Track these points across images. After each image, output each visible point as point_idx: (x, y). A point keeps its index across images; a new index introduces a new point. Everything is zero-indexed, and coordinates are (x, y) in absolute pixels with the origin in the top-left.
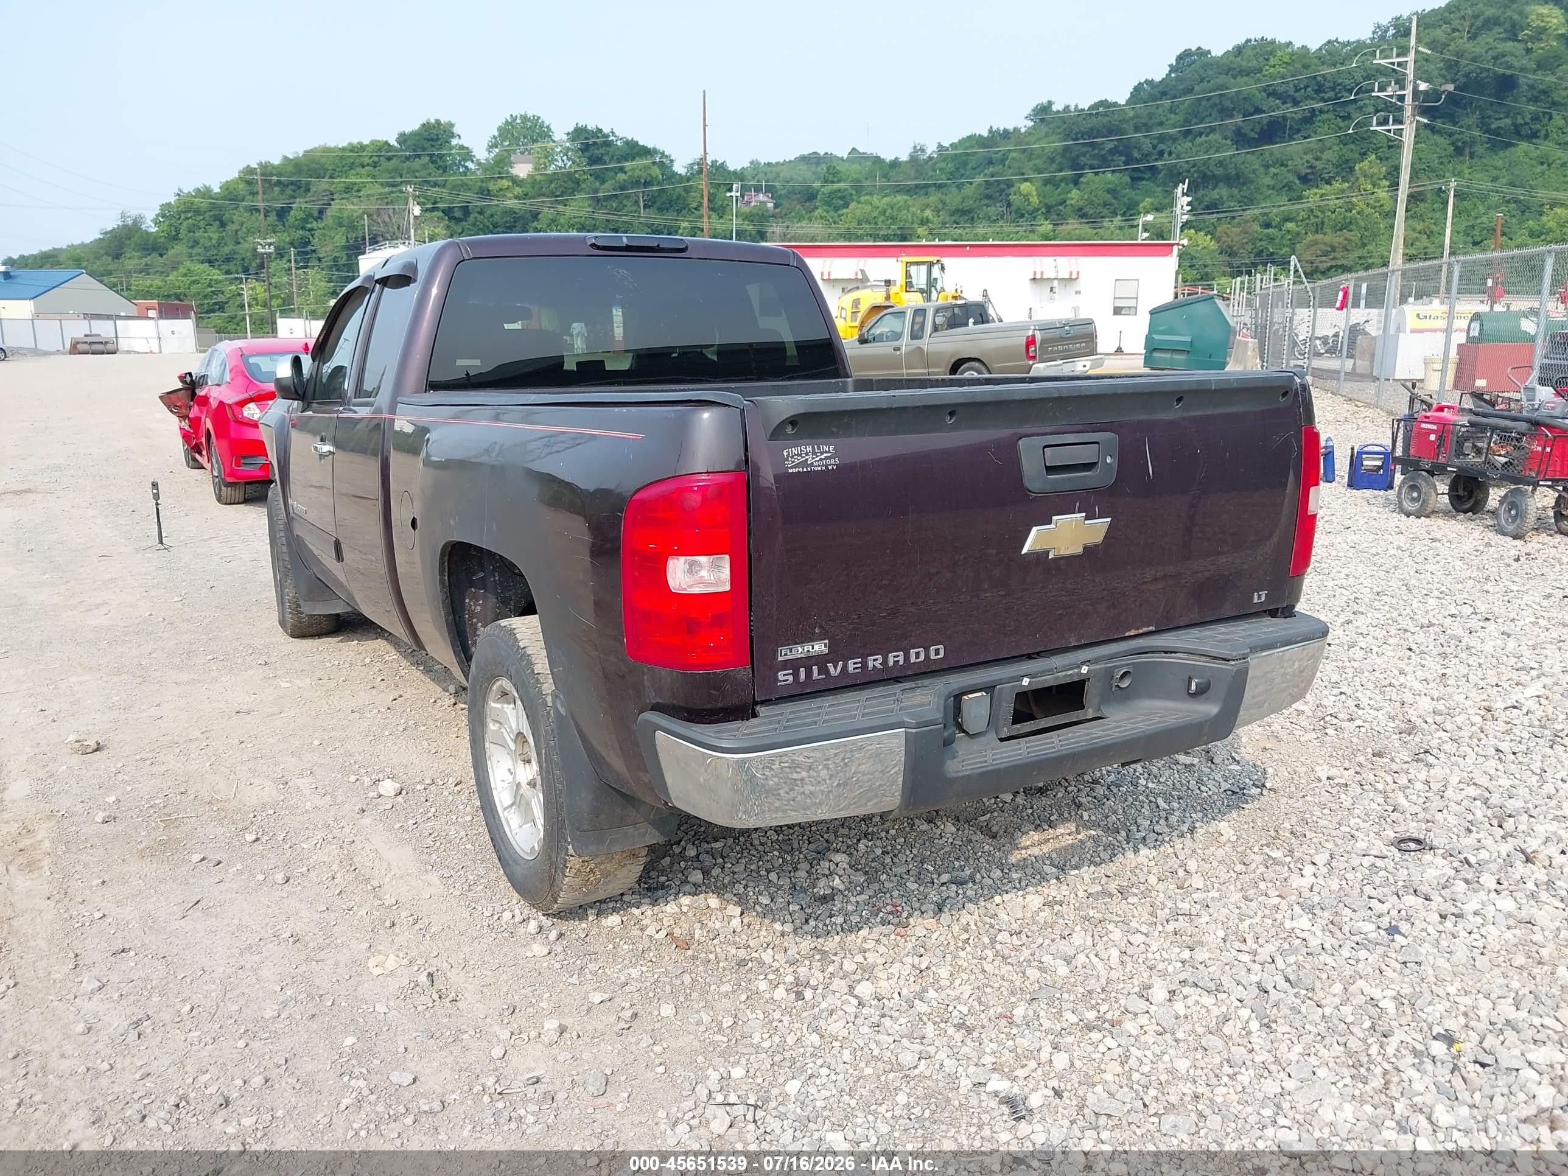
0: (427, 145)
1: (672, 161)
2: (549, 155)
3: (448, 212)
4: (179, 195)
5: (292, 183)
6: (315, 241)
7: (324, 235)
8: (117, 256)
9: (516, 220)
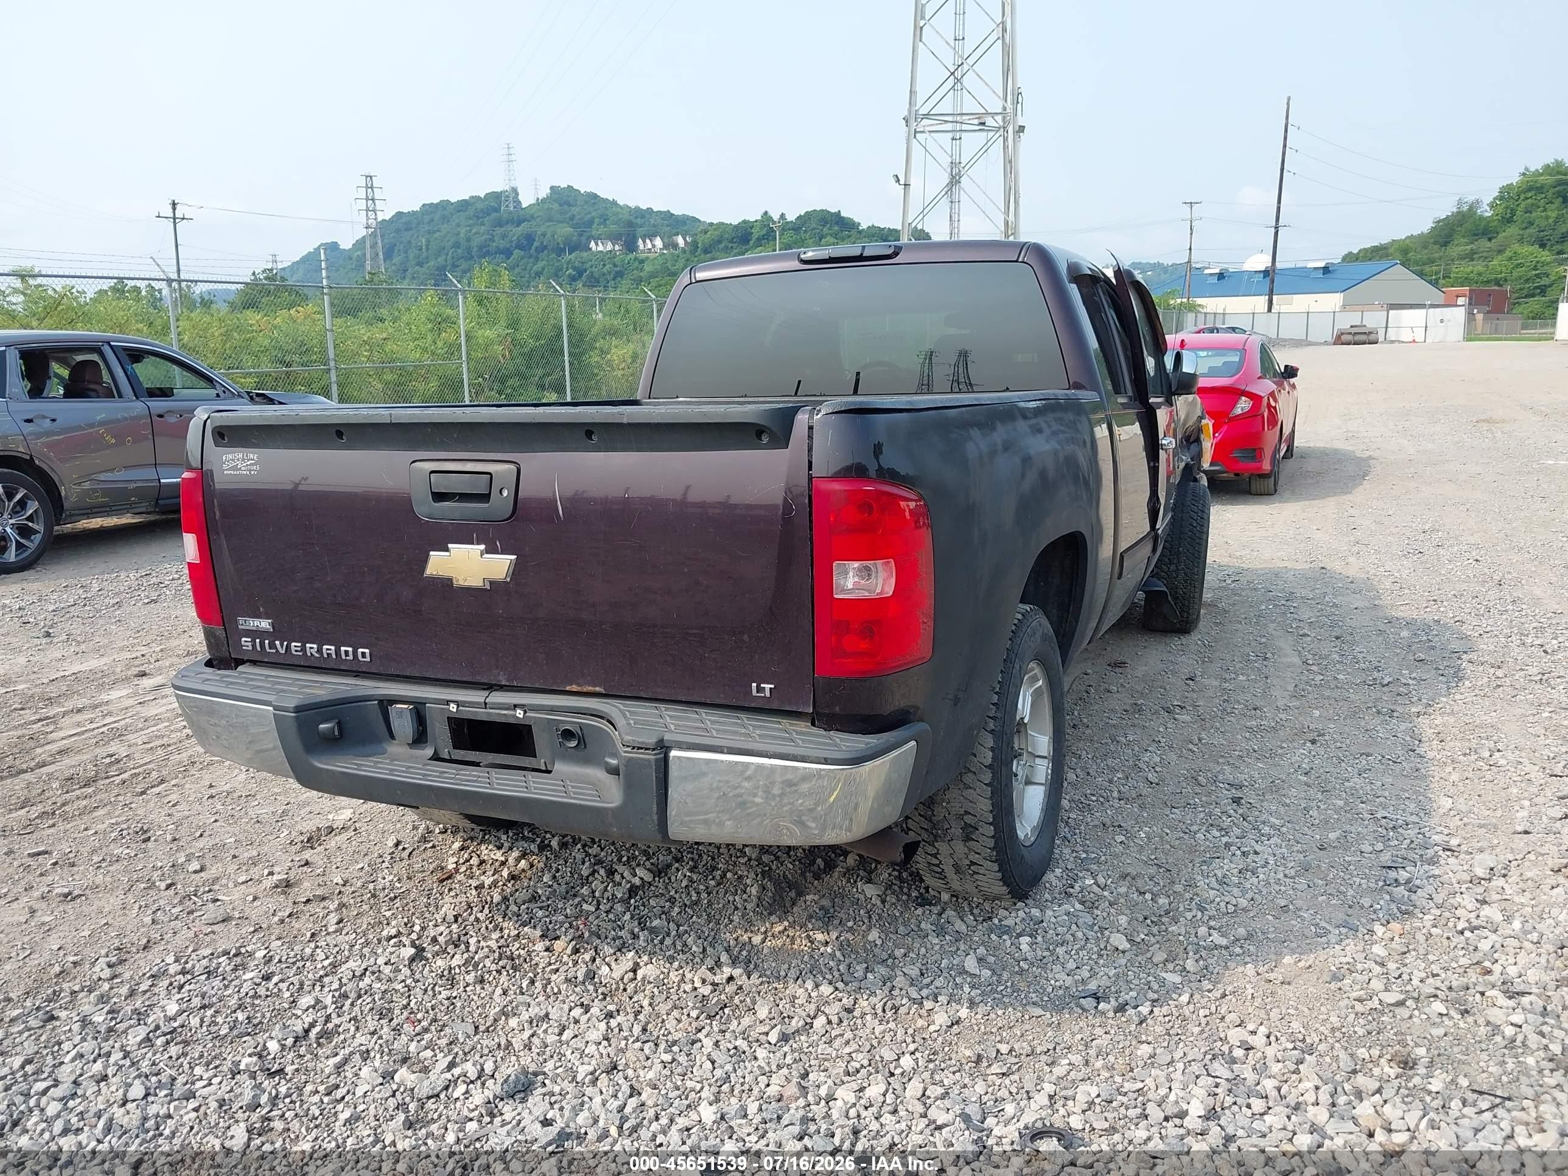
4: (1524, 174)
8: (1445, 244)
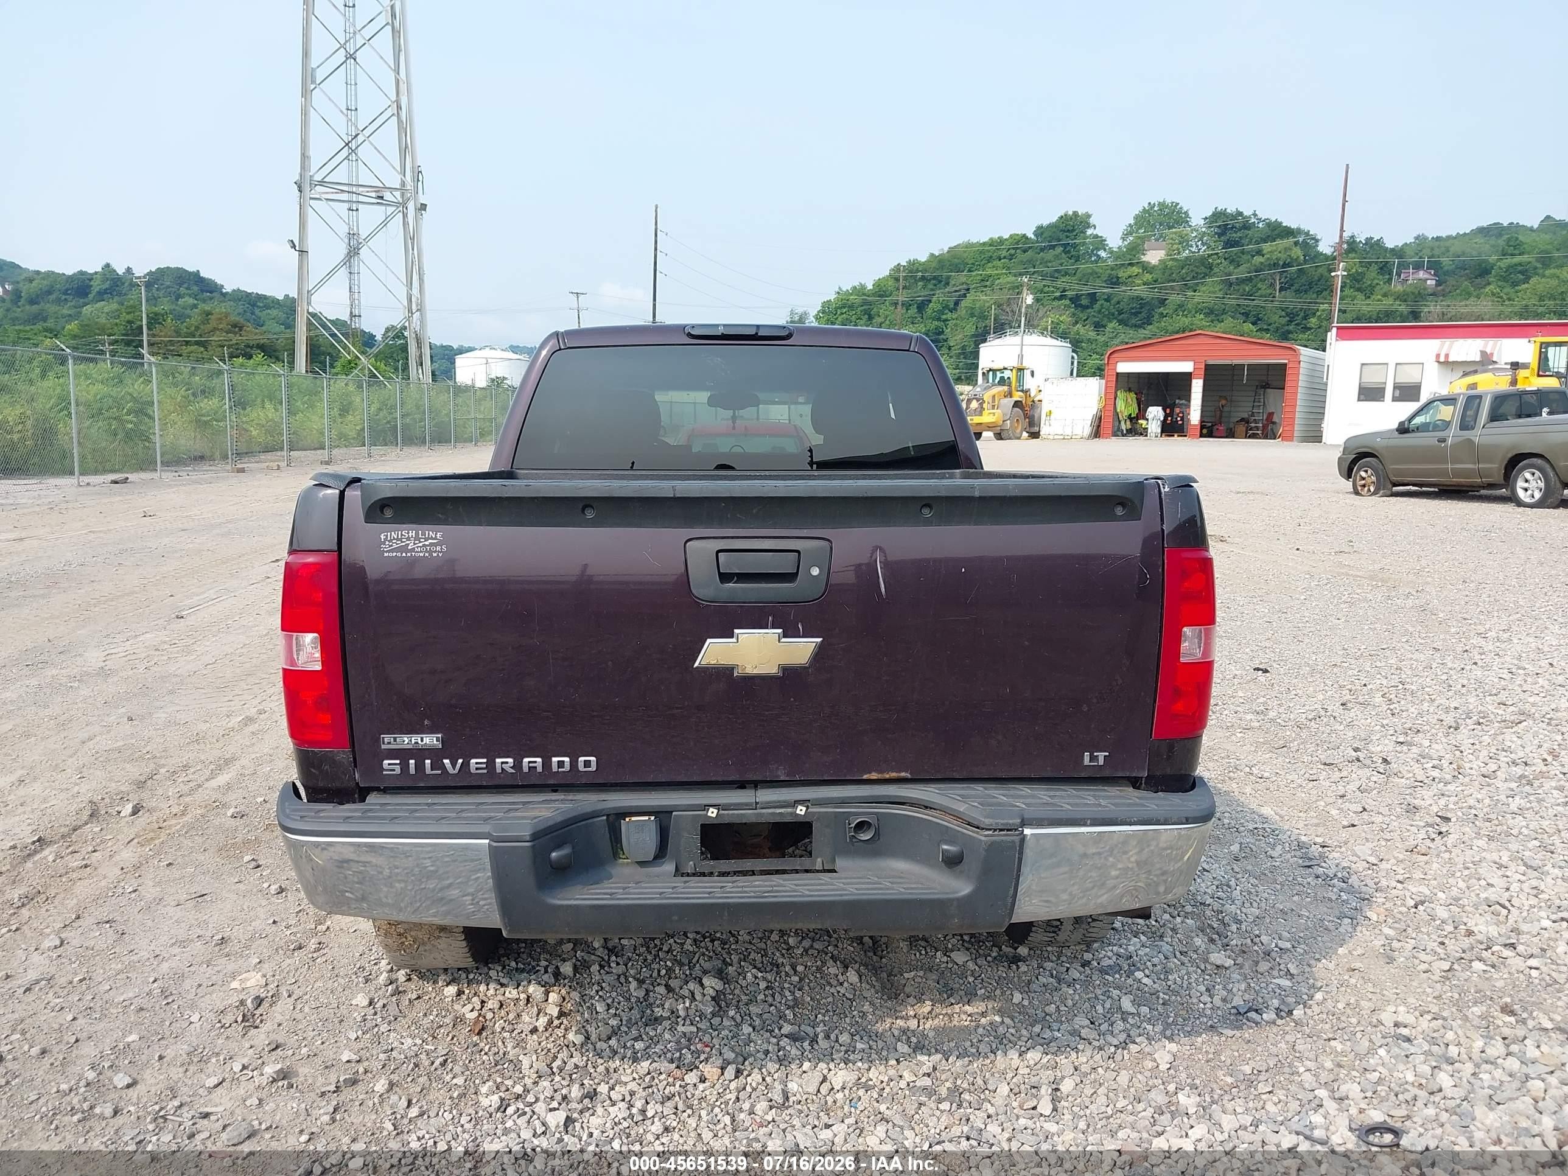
0: (1062, 235)
1: (1317, 241)
2: (1184, 241)
3: (1075, 300)
4: (838, 293)
5: (935, 278)
6: (947, 331)
7: (956, 325)
9: (1142, 306)
